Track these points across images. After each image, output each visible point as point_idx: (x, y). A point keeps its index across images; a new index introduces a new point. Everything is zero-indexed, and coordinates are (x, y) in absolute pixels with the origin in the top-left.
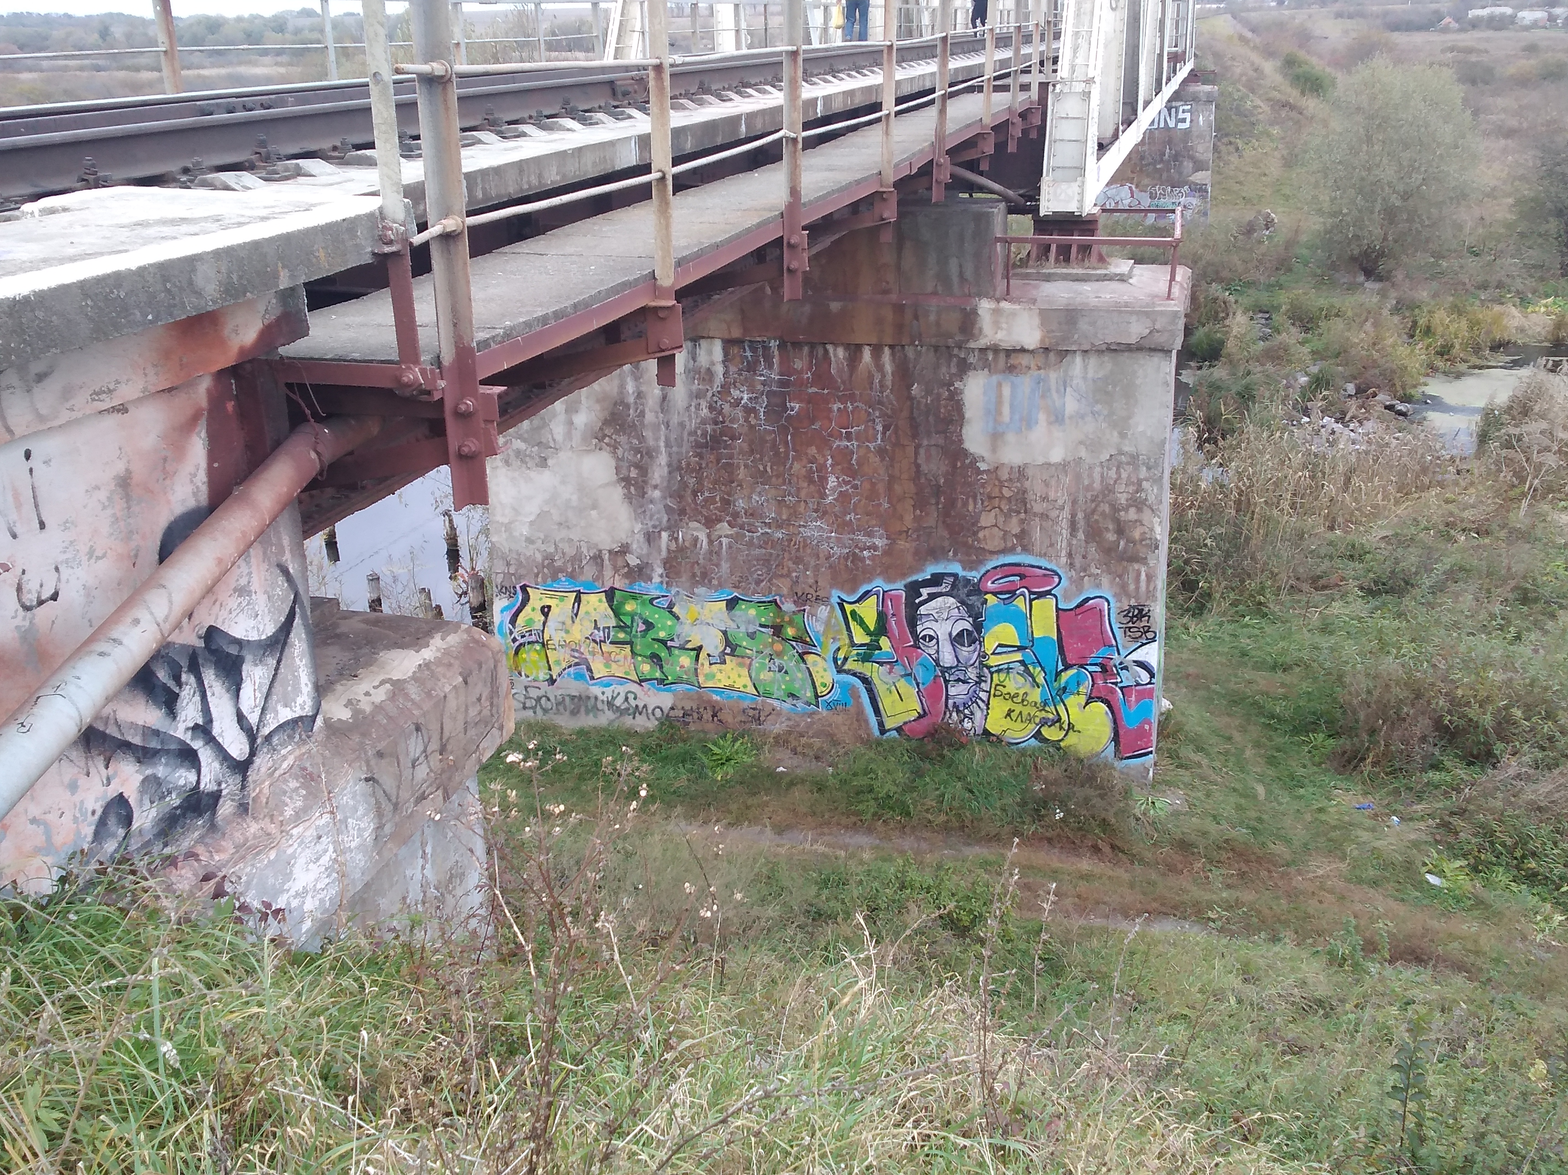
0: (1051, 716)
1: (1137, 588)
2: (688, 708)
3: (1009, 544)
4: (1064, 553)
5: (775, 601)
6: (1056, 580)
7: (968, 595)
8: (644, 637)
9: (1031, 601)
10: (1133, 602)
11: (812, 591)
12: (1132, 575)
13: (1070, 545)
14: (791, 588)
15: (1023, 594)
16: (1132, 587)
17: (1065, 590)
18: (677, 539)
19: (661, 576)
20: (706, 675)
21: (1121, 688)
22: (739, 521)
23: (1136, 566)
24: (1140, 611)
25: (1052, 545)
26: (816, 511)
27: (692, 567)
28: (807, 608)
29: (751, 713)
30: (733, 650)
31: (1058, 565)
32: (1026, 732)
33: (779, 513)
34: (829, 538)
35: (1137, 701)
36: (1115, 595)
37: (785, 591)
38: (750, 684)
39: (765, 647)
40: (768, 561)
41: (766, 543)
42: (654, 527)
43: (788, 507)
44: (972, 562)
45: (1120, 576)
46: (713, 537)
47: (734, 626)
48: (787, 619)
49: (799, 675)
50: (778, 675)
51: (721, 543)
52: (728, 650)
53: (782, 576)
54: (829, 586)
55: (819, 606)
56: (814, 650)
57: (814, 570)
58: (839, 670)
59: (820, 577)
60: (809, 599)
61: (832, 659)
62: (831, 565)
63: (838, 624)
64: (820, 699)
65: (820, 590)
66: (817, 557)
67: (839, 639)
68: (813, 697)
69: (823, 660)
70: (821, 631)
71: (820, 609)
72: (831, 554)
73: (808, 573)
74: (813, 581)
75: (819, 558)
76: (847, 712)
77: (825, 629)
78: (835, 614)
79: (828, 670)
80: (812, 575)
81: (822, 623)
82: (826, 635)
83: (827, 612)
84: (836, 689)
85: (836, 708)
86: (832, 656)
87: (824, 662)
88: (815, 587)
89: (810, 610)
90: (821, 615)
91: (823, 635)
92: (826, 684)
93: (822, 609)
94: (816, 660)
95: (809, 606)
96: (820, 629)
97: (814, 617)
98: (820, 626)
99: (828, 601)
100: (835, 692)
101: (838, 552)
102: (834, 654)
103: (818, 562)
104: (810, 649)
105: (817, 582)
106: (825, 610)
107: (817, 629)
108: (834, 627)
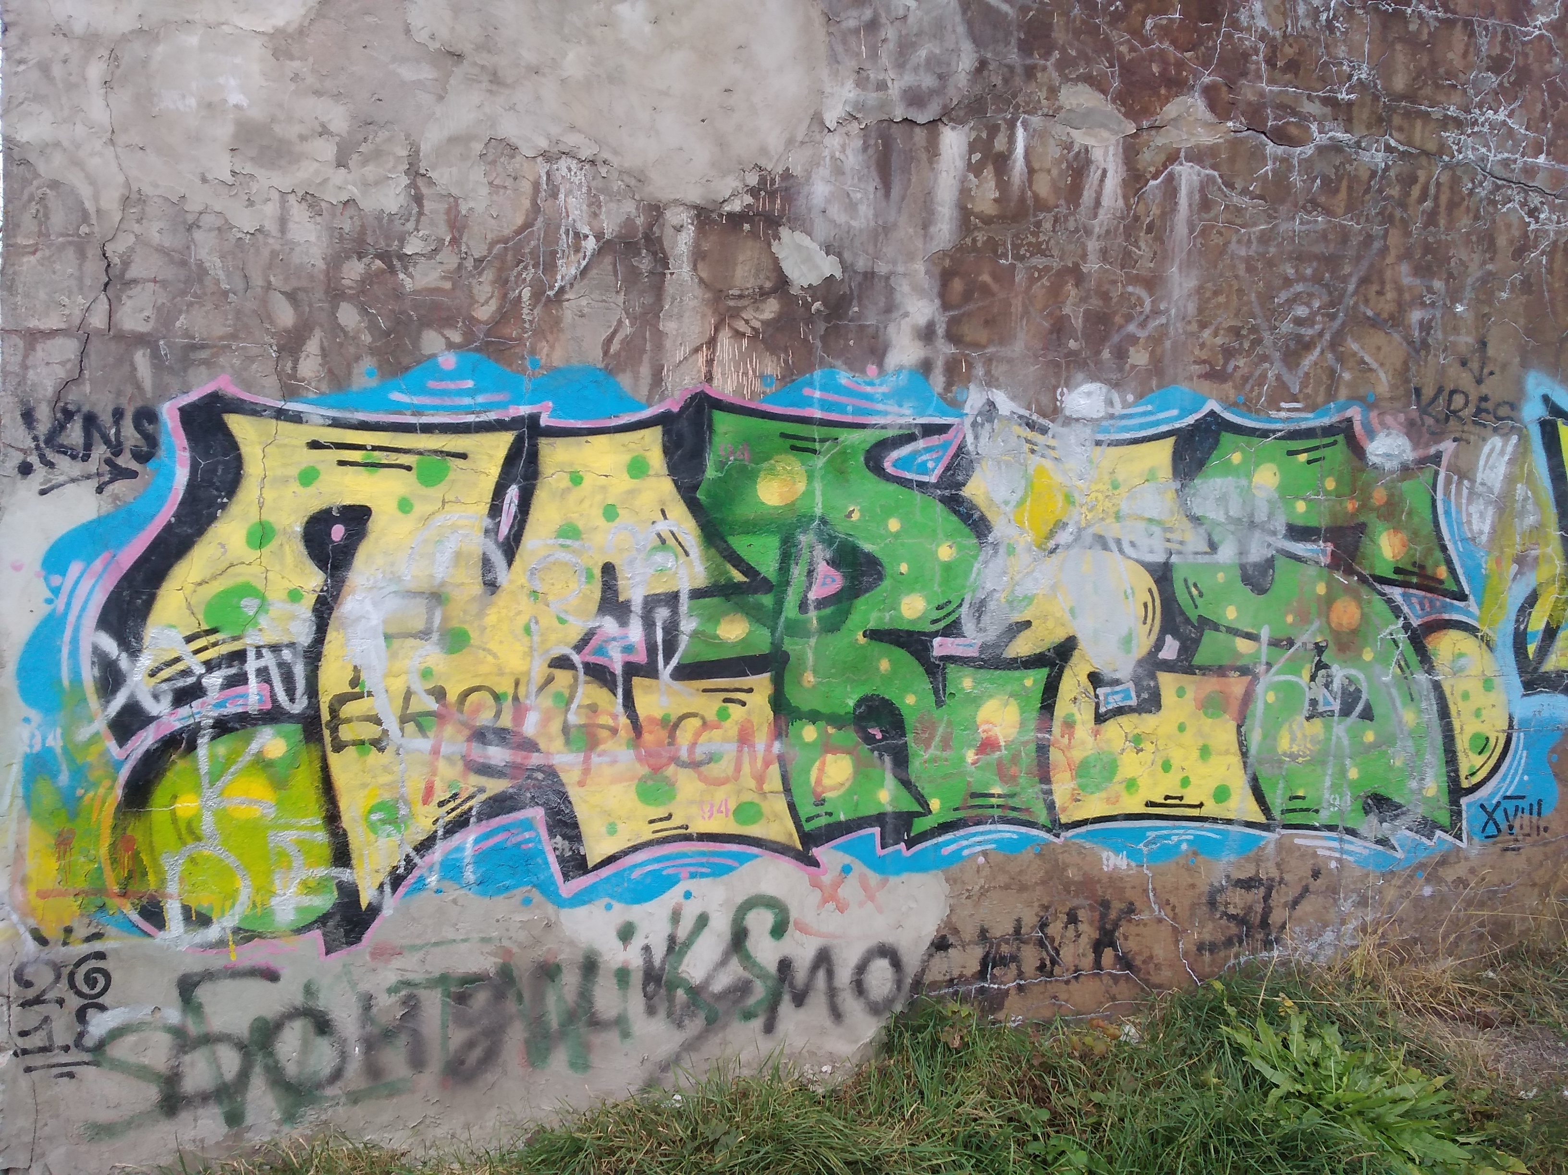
2: (1002, 927)
5: (1345, 429)
8: (831, 626)
11: (1465, 380)
14: (1403, 373)
18: (1001, 162)
19: (927, 334)
20: (1081, 770)
22: (1248, 92)
26: (1497, 65)
27: (1055, 292)
28: (1448, 447)
29: (1238, 900)
30: (1188, 647)
33: (1384, 68)
34: (1530, 171)
37: (1383, 382)
38: (1239, 784)
39: (1303, 618)
40: (1331, 262)
41: (1330, 186)
42: (914, 98)
43: (1413, 43)
46: (1147, 158)
47: (1195, 541)
48: (1379, 495)
49: (1409, 717)
50: (1341, 729)
51: (1171, 189)
52: (1170, 650)
53: (1374, 323)
54: (1517, 360)
55: (1484, 440)
56: (1458, 610)
57: (1477, 298)
58: (1529, 676)
59: (1494, 323)
60: (1454, 412)
61: (1510, 640)
62: (1529, 276)
63: (1537, 503)
64: (1464, 801)
65: (1492, 373)
66: (1489, 248)
67: (1536, 559)
68: (1445, 799)
69: (1484, 646)
70: (1484, 538)
71: (1486, 449)
72: (1532, 237)
73: (1459, 308)
74: (1470, 340)
75: (1495, 252)
76: (1542, 833)
77: (1494, 530)
78: (1530, 465)
79: (1497, 681)
80: (1470, 317)
81: (1488, 503)
82: (1497, 554)
83: (1506, 458)
84: (1516, 752)
85: (1511, 828)
86: (1510, 628)
87: (1487, 655)
88: (1475, 365)
89: (1456, 455)
90: (1488, 471)
91: (1488, 553)
92: (1487, 739)
93: (1492, 450)
94: (1463, 651)
95: (1455, 440)
96: (1481, 532)
97: (1466, 482)
98: (1482, 515)
99: (1512, 414)
100: (1509, 768)
101: (1551, 227)
102: (1517, 621)
103: (1489, 267)
104: (1445, 608)
105: (1483, 344)
106: (1502, 453)
107: (1471, 530)
108: (1522, 514)
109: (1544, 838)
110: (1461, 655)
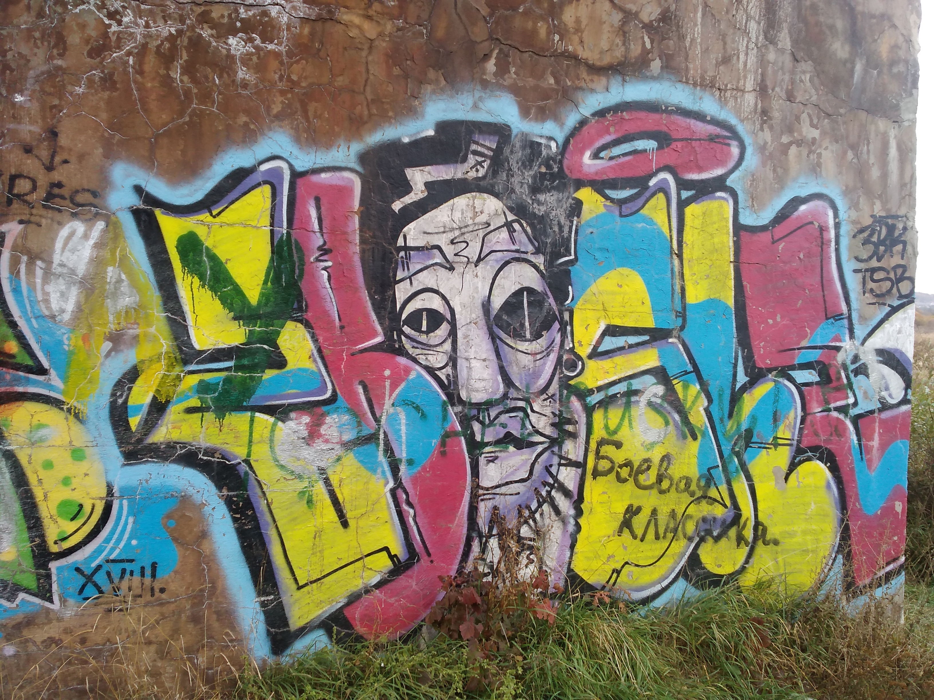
0: (719, 511)
1: (885, 175)
3: (635, 50)
4: (750, 85)
6: (735, 151)
7: (535, 190)
9: (682, 205)
10: (878, 210)
11: (31, 166)
12: (875, 146)
13: (762, 62)
15: (663, 189)
16: (875, 173)
17: (754, 178)
21: (856, 420)
23: (882, 124)
24: (891, 229)
25: (726, 60)
28: (12, 228)
31: (737, 112)
32: (666, 563)
35: (884, 446)
36: (847, 192)
44: (545, 95)
45: (854, 147)
54: (99, 151)
55: (61, 224)
56: (36, 383)
57: (42, 90)
58: (131, 447)
59: (68, 115)
60: (18, 196)
61: (105, 413)
62: (111, 75)
63: (134, 284)
64: (53, 566)
65: (66, 162)
66: (56, 46)
67: (136, 339)
68: (28, 563)
69: (71, 418)
70: (67, 317)
71: (64, 232)
72: (114, 38)
73: (19, 98)
74: (36, 129)
75: (65, 49)
76: (157, 593)
77: (79, 309)
78: (123, 250)
79: (88, 452)
80: (34, 107)
81: (70, 283)
82: (84, 331)
83: (91, 242)
84: (119, 518)
85: (116, 590)
86: (105, 401)
87: (76, 427)
88: (44, 154)
89: (24, 236)
90: (67, 254)
91: (73, 330)
92: (81, 506)
93: (72, 234)
94: (43, 421)
95: (21, 222)
96: (63, 311)
97: (39, 263)
98: (63, 295)
99: (95, 201)
100: (113, 532)
101: (139, 32)
102: (113, 395)
103: (59, 62)
104: (18, 381)
105: (53, 134)
106: (86, 236)
107: (49, 308)
108: (115, 294)
109: (159, 599)
110: (40, 426)
